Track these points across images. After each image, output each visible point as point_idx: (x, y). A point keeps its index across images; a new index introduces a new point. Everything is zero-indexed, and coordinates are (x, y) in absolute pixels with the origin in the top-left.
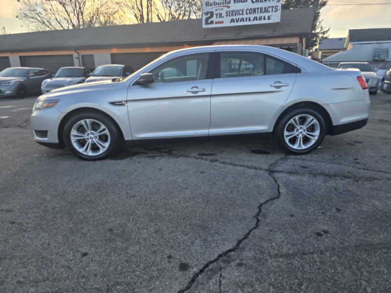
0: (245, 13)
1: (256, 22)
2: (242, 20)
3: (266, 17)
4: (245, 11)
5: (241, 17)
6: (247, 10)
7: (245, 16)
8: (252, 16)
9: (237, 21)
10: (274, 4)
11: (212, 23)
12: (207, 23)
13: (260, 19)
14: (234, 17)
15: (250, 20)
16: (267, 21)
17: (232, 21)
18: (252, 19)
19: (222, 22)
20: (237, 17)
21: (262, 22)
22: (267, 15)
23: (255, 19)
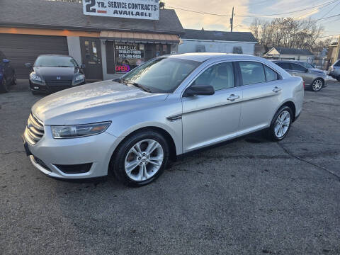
0: (127, 7)
1: (138, 17)
2: (125, 13)
3: (147, 14)
4: (127, 5)
5: (124, 10)
6: (129, 4)
7: (128, 10)
8: (135, 11)
9: (121, 14)
10: (153, 3)
11: (94, 10)
12: (88, 10)
13: (142, 14)
14: (117, 9)
15: (132, 14)
16: (147, 18)
17: (115, 12)
18: (134, 13)
19: (105, 12)
20: (121, 9)
21: (144, 17)
22: (148, 12)
23: (138, 14)
